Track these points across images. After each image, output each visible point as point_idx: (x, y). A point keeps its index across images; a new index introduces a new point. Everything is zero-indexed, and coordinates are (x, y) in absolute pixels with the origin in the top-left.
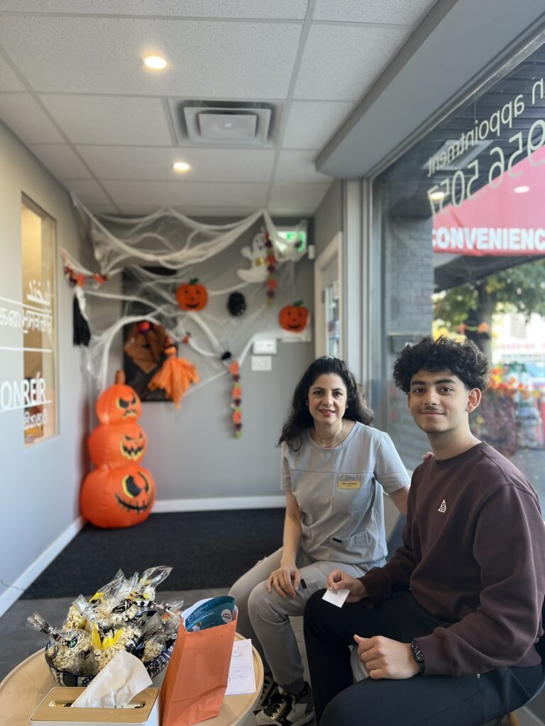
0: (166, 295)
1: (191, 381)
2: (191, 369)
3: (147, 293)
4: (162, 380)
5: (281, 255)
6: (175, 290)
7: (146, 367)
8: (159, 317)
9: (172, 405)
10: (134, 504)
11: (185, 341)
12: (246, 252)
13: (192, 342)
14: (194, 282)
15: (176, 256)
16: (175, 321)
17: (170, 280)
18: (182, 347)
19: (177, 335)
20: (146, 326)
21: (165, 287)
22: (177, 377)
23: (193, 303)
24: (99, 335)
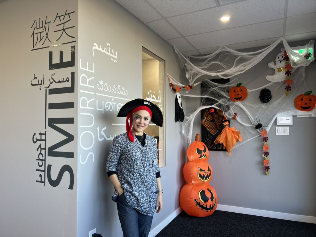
0: (223, 94)
3: (213, 94)
5: (295, 63)
7: (213, 132)
10: (205, 206)
11: (234, 118)
12: (271, 65)
13: (238, 118)
14: (239, 85)
15: (228, 72)
16: (228, 107)
17: (226, 85)
18: (232, 121)
19: (230, 115)
22: (229, 138)
23: (239, 97)
24: (189, 116)
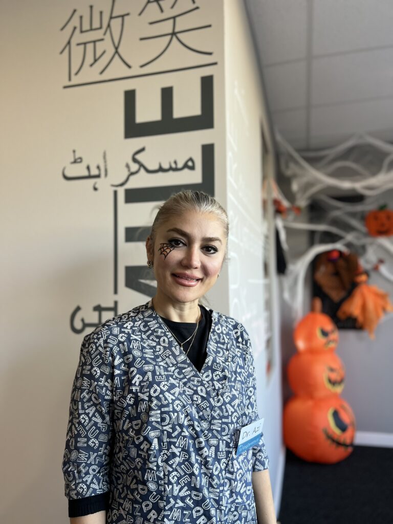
0: (355, 223)
1: (384, 309)
2: (383, 297)
3: (335, 222)
4: (354, 308)
6: (364, 218)
7: (335, 295)
8: (349, 245)
9: (364, 334)
10: (342, 440)
11: (376, 269)
13: (383, 269)
14: (383, 208)
15: (373, 181)
16: (364, 248)
17: (358, 208)
18: (372, 274)
19: (367, 262)
20: (335, 255)
21: (353, 215)
22: (371, 305)
23: (383, 229)
24: (294, 263)
